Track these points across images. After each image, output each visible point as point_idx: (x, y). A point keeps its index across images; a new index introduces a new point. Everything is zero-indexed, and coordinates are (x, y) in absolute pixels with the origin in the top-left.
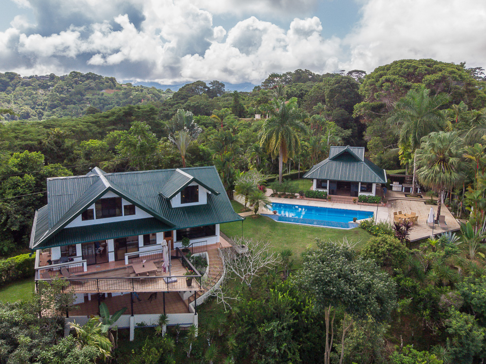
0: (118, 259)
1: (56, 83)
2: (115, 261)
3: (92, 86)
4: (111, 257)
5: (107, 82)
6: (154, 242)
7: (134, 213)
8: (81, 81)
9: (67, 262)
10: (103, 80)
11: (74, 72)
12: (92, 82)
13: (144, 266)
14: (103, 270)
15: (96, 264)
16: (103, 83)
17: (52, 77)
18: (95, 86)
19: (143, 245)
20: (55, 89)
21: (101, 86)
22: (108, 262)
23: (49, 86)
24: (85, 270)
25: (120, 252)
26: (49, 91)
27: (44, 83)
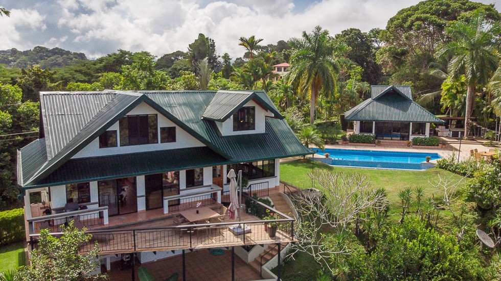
0: (151, 207)
1: (19, 58)
2: (146, 210)
3: (58, 61)
4: (141, 205)
5: (76, 58)
6: (201, 184)
7: (174, 140)
8: (46, 56)
9: (77, 210)
10: (72, 56)
11: (38, 47)
12: (59, 57)
13: (197, 212)
14: (133, 222)
15: (118, 214)
16: (71, 59)
17: (14, 52)
18: (63, 62)
19: (185, 188)
20: (17, 65)
21: (69, 62)
22: (137, 211)
23: (9, 62)
24: (106, 221)
25: (153, 197)
26: (11, 66)
27: (4, 58)
